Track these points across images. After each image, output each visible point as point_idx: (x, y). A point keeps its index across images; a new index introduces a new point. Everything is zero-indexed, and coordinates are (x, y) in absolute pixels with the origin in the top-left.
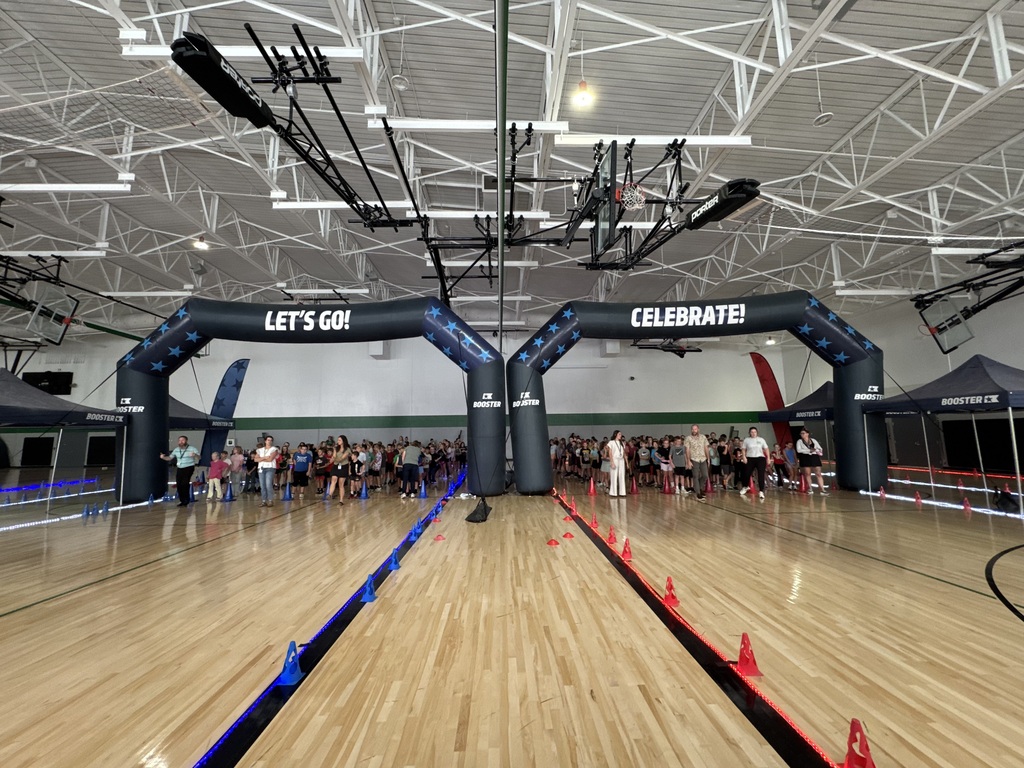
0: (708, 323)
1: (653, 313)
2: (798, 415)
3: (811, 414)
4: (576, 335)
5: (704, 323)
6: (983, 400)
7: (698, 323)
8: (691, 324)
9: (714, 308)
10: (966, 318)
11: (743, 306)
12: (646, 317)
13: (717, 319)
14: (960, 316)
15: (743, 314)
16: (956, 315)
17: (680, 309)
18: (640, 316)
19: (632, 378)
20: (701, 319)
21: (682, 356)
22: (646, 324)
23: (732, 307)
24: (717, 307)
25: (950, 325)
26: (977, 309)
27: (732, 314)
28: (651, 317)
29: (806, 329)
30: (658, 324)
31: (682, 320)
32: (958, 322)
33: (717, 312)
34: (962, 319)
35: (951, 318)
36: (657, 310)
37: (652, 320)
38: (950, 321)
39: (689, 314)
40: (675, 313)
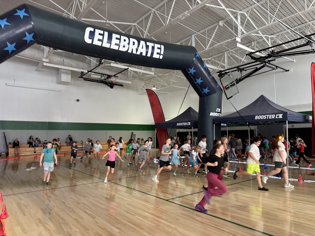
0: (141, 53)
1: (103, 35)
2: (178, 124)
3: (185, 124)
4: (29, 37)
5: (138, 53)
6: (275, 117)
7: (134, 52)
8: (130, 51)
9: (146, 44)
10: (237, 83)
11: (163, 47)
12: (97, 36)
13: (147, 53)
14: (235, 82)
15: (162, 53)
16: (233, 82)
17: (123, 38)
18: (92, 34)
19: (78, 100)
20: (137, 50)
21: (112, 87)
22: (97, 43)
23: (157, 46)
24: (148, 43)
25: (231, 86)
26: (241, 80)
27: (156, 51)
28: (101, 37)
29: (192, 71)
30: (106, 45)
31: (124, 47)
32: (234, 85)
33: (147, 47)
34: (235, 84)
35: (231, 83)
36: (106, 34)
37: (102, 41)
38: (231, 84)
39: (129, 44)
40: (120, 39)
